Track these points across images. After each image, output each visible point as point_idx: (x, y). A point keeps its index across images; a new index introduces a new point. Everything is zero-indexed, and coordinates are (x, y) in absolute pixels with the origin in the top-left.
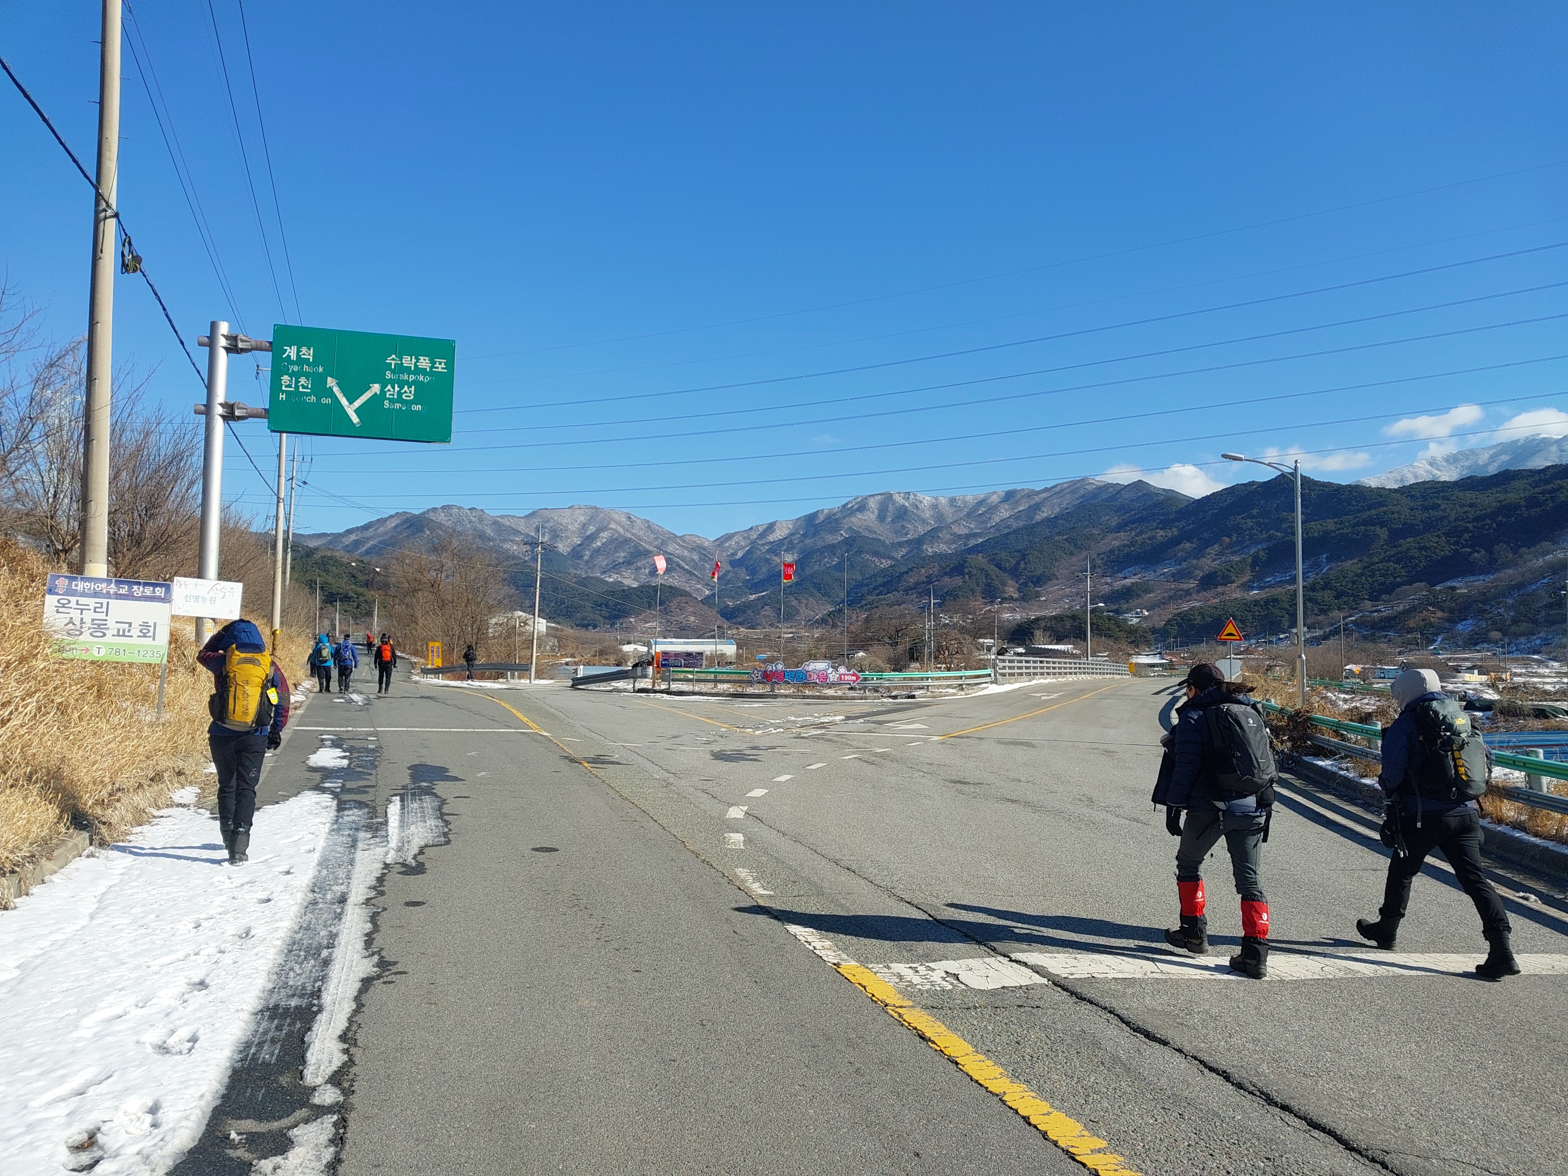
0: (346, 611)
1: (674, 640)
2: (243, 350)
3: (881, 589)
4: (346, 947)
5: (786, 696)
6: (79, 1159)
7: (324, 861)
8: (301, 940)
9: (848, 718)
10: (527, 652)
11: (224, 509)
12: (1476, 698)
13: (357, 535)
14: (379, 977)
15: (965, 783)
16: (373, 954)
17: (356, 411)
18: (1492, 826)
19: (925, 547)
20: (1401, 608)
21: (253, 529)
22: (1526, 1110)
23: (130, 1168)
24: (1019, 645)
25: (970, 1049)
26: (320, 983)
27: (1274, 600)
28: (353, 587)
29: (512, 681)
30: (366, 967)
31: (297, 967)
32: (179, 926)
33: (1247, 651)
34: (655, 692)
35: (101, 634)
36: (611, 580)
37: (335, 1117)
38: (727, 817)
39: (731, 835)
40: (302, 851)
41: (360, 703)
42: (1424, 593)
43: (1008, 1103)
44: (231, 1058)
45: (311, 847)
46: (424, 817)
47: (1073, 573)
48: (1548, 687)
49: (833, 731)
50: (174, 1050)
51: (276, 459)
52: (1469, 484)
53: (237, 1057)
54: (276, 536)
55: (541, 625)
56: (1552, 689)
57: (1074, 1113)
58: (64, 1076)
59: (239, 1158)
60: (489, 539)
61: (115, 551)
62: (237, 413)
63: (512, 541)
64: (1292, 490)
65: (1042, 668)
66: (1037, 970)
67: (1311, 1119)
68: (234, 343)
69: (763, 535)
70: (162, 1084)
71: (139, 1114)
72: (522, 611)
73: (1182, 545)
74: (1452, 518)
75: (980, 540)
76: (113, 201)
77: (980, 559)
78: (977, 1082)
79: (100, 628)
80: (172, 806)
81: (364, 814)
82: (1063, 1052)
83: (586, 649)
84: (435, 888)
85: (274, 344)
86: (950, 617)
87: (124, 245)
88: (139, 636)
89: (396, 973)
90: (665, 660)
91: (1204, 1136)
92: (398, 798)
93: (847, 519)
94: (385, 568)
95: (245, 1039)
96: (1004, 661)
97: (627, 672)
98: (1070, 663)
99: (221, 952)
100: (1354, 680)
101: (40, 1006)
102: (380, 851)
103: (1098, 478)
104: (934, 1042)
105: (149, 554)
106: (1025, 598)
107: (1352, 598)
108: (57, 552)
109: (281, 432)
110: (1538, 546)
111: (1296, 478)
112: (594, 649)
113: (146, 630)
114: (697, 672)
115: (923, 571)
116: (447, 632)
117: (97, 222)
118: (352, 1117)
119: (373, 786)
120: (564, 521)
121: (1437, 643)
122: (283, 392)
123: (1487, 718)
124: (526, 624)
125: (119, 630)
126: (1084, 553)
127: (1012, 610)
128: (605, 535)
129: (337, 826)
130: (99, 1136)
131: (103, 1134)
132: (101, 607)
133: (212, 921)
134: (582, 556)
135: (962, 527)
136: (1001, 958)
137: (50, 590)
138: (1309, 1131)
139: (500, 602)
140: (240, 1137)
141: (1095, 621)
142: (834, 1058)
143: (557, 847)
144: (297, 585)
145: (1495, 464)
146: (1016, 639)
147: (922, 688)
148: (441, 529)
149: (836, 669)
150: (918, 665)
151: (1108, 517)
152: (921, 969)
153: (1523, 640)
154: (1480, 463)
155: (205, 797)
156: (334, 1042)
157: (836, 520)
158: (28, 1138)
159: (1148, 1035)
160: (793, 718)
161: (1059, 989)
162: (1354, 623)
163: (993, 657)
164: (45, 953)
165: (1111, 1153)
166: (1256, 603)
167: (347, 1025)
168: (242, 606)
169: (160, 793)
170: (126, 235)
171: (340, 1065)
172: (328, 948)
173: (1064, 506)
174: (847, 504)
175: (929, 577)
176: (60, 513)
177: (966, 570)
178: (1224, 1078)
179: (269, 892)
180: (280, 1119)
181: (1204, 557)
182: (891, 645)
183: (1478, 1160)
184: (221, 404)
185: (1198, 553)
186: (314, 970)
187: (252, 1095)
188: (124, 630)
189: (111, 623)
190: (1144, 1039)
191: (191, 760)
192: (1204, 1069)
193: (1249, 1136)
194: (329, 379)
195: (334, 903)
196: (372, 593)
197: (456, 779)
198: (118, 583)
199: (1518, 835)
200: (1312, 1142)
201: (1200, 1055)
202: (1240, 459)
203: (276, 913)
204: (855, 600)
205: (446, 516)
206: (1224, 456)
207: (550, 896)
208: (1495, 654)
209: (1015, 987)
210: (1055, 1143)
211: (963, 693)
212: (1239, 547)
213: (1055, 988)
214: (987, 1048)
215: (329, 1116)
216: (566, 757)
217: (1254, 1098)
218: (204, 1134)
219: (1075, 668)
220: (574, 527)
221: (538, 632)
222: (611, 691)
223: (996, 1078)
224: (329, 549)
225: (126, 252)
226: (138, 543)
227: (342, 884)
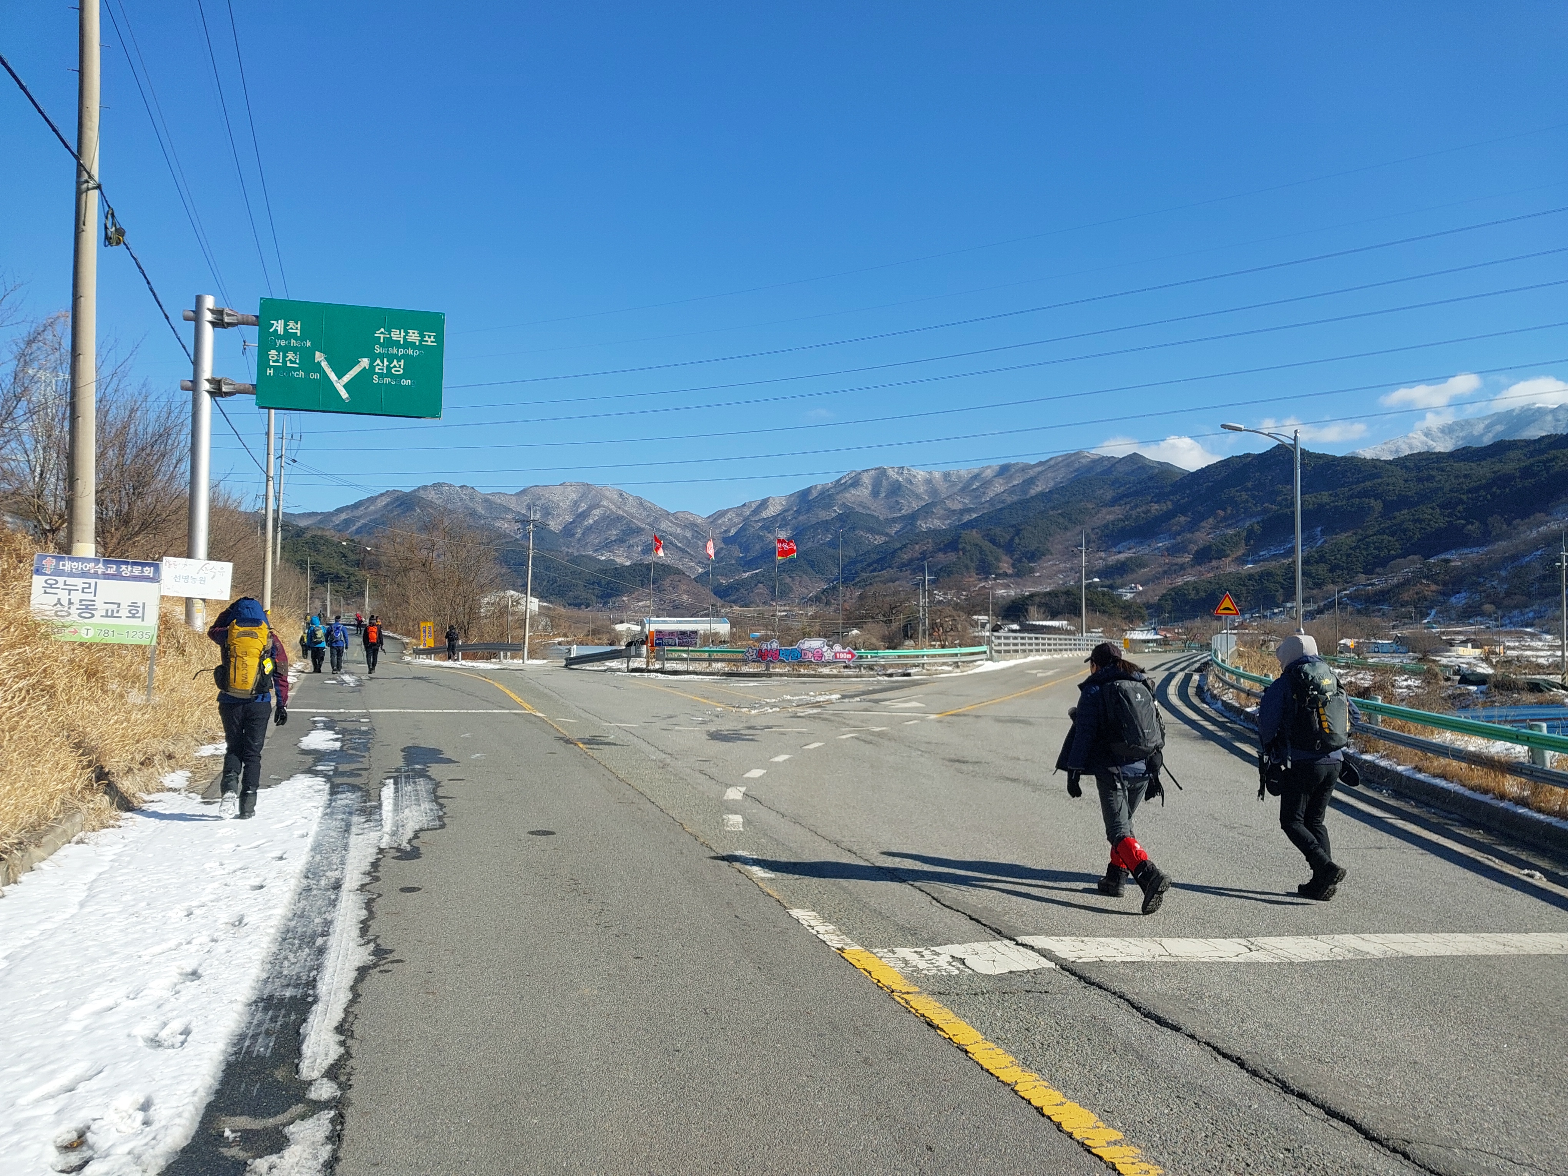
0: (337, 592)
1: (667, 619)
2: (230, 325)
3: (875, 565)
4: (342, 935)
5: (781, 675)
6: (68, 1159)
7: (318, 846)
8: (295, 927)
9: (844, 697)
10: (520, 632)
11: (213, 487)
12: (1469, 672)
13: (347, 514)
14: (375, 965)
15: (964, 762)
16: (369, 942)
17: (344, 386)
18: (1494, 802)
19: (919, 523)
20: (1395, 581)
21: (242, 509)
22: (1545, 1096)
23: (120, 1168)
24: (1013, 622)
25: (979, 1037)
26: (315, 972)
27: (1268, 574)
28: (343, 566)
29: (505, 661)
30: (362, 956)
31: (291, 956)
32: (170, 914)
33: (1242, 626)
34: (649, 671)
35: (90, 615)
36: (604, 558)
37: (332, 1113)
38: (725, 798)
39: (730, 816)
40: (295, 836)
41: (352, 685)
42: (1418, 566)
43: (1020, 1093)
44: (225, 1052)
45: (304, 832)
46: (418, 800)
47: (1067, 548)
48: (1541, 661)
49: (830, 711)
50: (166, 1044)
51: (265, 437)
52: (1463, 454)
53: (231, 1050)
54: (266, 515)
55: (534, 604)
56: (1546, 663)
57: (1088, 1103)
58: (53, 1072)
59: (233, 1157)
60: (480, 517)
61: (103, 530)
62: (225, 389)
63: (503, 519)
64: (1291, 461)
65: (1037, 644)
66: (1044, 953)
67: (1329, 1108)
68: (220, 317)
69: (756, 512)
70: (154, 1080)
71: (131, 1111)
72: (514, 590)
73: (1177, 519)
74: (1446, 490)
75: (974, 516)
76: (95, 172)
77: (974, 535)
78: (987, 1071)
79: (87, 608)
80: (163, 791)
81: (357, 798)
82: (1074, 1039)
83: (579, 628)
84: (430, 873)
85: (261, 320)
86: (944, 594)
87: (107, 217)
88: (128, 617)
89: (392, 962)
90: (658, 639)
91: (1221, 1126)
92: (392, 781)
93: (841, 495)
94: (377, 547)
95: (238, 1032)
96: (999, 638)
97: (621, 651)
98: (1066, 639)
99: (214, 940)
100: (1348, 655)
101: (29, 999)
102: (374, 835)
103: (1093, 451)
104: (942, 1030)
105: (137, 533)
106: (1020, 574)
107: (1346, 572)
108: (45, 532)
109: (269, 408)
110: (1532, 518)
111: (1295, 448)
112: (587, 629)
113: (135, 611)
114: (691, 651)
115: (917, 547)
116: (438, 612)
117: (79, 194)
118: (349, 1112)
119: (366, 769)
120: (555, 499)
121: (1431, 616)
122: (271, 367)
123: (1482, 692)
124: (518, 603)
125: (107, 611)
126: (1078, 528)
127: (1006, 586)
128: (597, 512)
129: (330, 811)
130: (89, 1135)
131: (93, 1133)
132: (89, 588)
133: (204, 909)
134: (573, 535)
135: (956, 502)
136: (1007, 942)
137: (37, 570)
138: (1328, 1120)
139: (492, 581)
140: (234, 1135)
141: (1089, 597)
142: (841, 1047)
143: (554, 830)
144: (288, 565)
145: (1491, 435)
146: (1010, 616)
147: (918, 666)
148: (432, 507)
149: (831, 647)
150: (912, 642)
151: (1102, 491)
152: (926, 953)
153: (1516, 612)
154: (1475, 433)
155: (196, 781)
156: (331, 1034)
157: (829, 496)
158: (15, 1138)
159: (1159, 1021)
160: (789, 697)
161: (1067, 973)
162: (1348, 596)
163: (988, 634)
164: (33, 943)
165: (1128, 1145)
166: (1251, 577)
167: (343, 1016)
168: (232, 586)
169: (150, 777)
170: (109, 207)
171: (336, 1058)
172: (323, 935)
173: (1058, 480)
174: (840, 479)
175: (923, 553)
176: (46, 492)
177: (960, 546)
178: (1239, 1065)
179: (262, 879)
180: (276, 1115)
181: (1198, 530)
182: (885, 622)
183: (1501, 1149)
184: (208, 380)
185: (1193, 527)
186: (308, 959)
187: (247, 1090)
188: (113, 611)
189: (99, 604)
190: (1155, 1025)
191: (181, 744)
192: (1217, 1056)
193: (1267, 1126)
194: (317, 353)
195: (328, 890)
196: (364, 572)
197: (450, 761)
198: (106, 562)
199: (1521, 811)
200: (1331, 1131)
201: (1212, 1041)
202: (1240, 430)
203: (269, 900)
204: (849, 577)
205: (436, 494)
206: (1224, 426)
207: (548, 881)
208: (1488, 628)
209: (1023, 972)
210: (1070, 1135)
211: (958, 670)
212: (1234, 521)
213: (1062, 972)
214: (996, 1035)
215: (326, 1112)
216: (561, 739)
217: (1269, 1085)
218: (197, 1132)
219: (1070, 645)
220: (565, 504)
221: (530, 612)
222: (605, 671)
223: (1007, 1067)
224: (319, 528)
225: (109, 225)
226: (126, 523)
227: (336, 869)
